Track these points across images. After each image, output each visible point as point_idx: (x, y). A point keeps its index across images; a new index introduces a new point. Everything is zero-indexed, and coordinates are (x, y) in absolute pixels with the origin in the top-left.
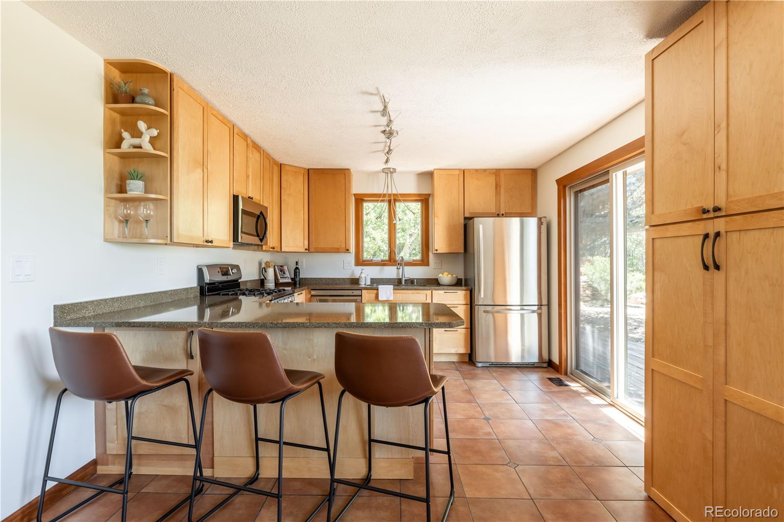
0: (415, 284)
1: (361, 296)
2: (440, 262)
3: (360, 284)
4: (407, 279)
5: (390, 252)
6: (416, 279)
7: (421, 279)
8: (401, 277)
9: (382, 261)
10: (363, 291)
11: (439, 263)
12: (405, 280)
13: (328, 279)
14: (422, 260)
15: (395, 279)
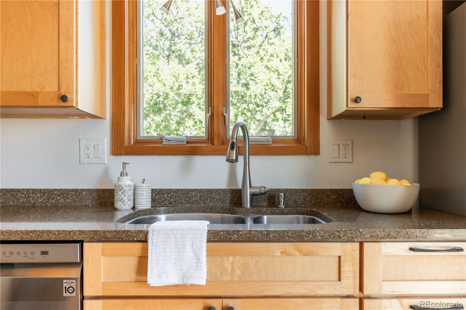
0: (282, 205)
1: (80, 264)
2: (349, 142)
3: (116, 209)
4: (257, 191)
5: (212, 116)
6: (285, 191)
7: (296, 191)
8: (240, 186)
9: (188, 142)
10: (85, 245)
11: (345, 146)
12: (253, 195)
13: (34, 191)
14: (299, 139)
15: (224, 190)
